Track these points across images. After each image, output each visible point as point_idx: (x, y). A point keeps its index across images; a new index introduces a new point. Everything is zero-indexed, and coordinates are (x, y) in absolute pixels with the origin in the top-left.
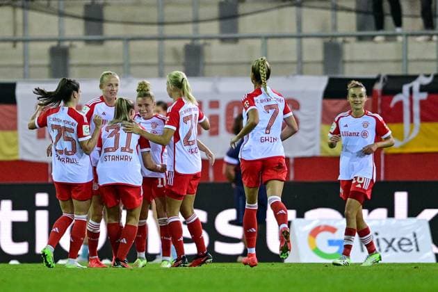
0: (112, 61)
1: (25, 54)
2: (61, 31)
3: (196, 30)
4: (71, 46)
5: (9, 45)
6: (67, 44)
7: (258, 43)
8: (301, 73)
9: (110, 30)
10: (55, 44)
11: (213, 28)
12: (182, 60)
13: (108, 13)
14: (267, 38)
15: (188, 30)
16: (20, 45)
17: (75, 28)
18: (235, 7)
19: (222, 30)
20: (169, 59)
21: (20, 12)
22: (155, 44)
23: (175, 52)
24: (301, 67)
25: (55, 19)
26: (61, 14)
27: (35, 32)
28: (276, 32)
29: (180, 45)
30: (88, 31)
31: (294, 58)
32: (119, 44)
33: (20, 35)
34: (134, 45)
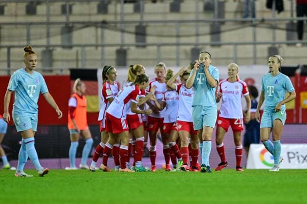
0: (150, 57)
1: (103, 53)
2: (123, 40)
3: (197, 40)
4: (128, 49)
5: (93, 48)
6: (125, 48)
7: (232, 47)
8: (255, 63)
9: (150, 40)
10: (119, 48)
11: (207, 39)
12: (190, 57)
13: (149, 30)
14: (236, 44)
15: (193, 40)
16: (100, 48)
17: (130, 39)
18: (219, 28)
19: (212, 40)
20: (182, 56)
21: (99, 30)
22: (174, 48)
23: (186, 52)
24: (255, 61)
25: (119, 34)
26: (123, 31)
27: (108, 40)
28: (242, 41)
29: (189, 48)
30: (137, 40)
31: (251, 55)
32: (155, 48)
33: (100, 42)
34: (163, 48)
